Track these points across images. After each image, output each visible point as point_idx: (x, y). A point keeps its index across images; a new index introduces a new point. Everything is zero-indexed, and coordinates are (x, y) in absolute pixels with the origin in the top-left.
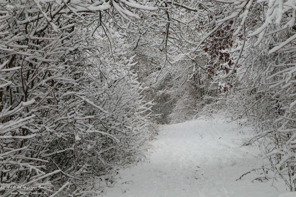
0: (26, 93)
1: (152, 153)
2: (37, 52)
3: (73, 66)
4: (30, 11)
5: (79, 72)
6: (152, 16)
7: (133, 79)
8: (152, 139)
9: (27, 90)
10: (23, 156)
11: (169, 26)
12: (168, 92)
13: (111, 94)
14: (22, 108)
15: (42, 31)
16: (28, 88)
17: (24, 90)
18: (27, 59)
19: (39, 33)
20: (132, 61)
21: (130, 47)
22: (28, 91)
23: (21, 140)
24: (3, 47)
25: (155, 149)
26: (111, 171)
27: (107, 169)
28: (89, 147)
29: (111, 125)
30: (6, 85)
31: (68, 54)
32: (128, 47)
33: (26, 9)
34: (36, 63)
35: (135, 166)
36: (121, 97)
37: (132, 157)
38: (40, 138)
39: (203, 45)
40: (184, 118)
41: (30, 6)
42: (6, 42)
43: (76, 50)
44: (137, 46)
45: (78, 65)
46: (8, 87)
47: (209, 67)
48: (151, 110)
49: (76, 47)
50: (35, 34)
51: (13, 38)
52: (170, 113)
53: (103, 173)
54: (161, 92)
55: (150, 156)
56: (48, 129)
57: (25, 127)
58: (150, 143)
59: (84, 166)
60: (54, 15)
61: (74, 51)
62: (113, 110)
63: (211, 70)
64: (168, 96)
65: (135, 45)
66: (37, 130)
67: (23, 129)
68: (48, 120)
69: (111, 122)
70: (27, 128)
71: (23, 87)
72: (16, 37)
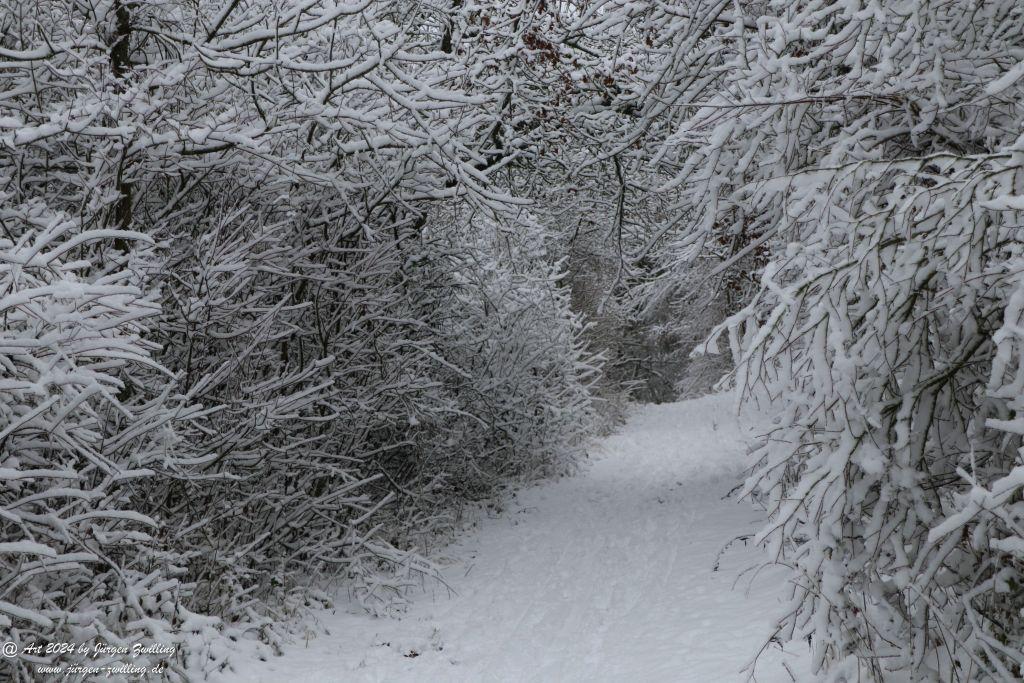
0: (325, 344)
1: (598, 459)
2: (342, 273)
3: (420, 290)
4: (330, 204)
5: (430, 301)
6: (569, 191)
7: (561, 307)
8: (606, 433)
9: (327, 338)
10: (322, 453)
11: (623, 201)
12: (676, 329)
13: (505, 340)
14: (316, 370)
15: (352, 235)
16: (328, 335)
17: (322, 339)
18: (326, 285)
19: (347, 239)
20: (559, 269)
21: (562, 236)
22: (329, 341)
23: (319, 425)
24: (284, 271)
25: (606, 453)
26: (501, 493)
27: (494, 489)
28: (451, 442)
29: (504, 402)
30: (290, 331)
31: (410, 267)
32: (557, 238)
33: (324, 202)
34: (342, 291)
35: (553, 484)
36: (525, 346)
37: (550, 466)
38: (350, 422)
39: (717, 230)
40: (707, 389)
41: (330, 196)
42: (290, 260)
43: (425, 259)
44: (577, 234)
45: (430, 286)
46: (293, 336)
47: (730, 277)
48: (601, 371)
49: (424, 253)
50: (342, 239)
51: (302, 251)
52: (680, 379)
53: (485, 495)
54: (658, 329)
55: (592, 465)
56: (363, 405)
57: (323, 402)
58: (597, 440)
59: (438, 477)
60: (373, 207)
61: (420, 261)
62: (508, 373)
63: (734, 284)
64: (675, 339)
65: (572, 235)
66: (344, 408)
67: (320, 406)
68: (365, 390)
69: (504, 396)
70: (328, 404)
71: (321, 334)
72: (307, 251)
